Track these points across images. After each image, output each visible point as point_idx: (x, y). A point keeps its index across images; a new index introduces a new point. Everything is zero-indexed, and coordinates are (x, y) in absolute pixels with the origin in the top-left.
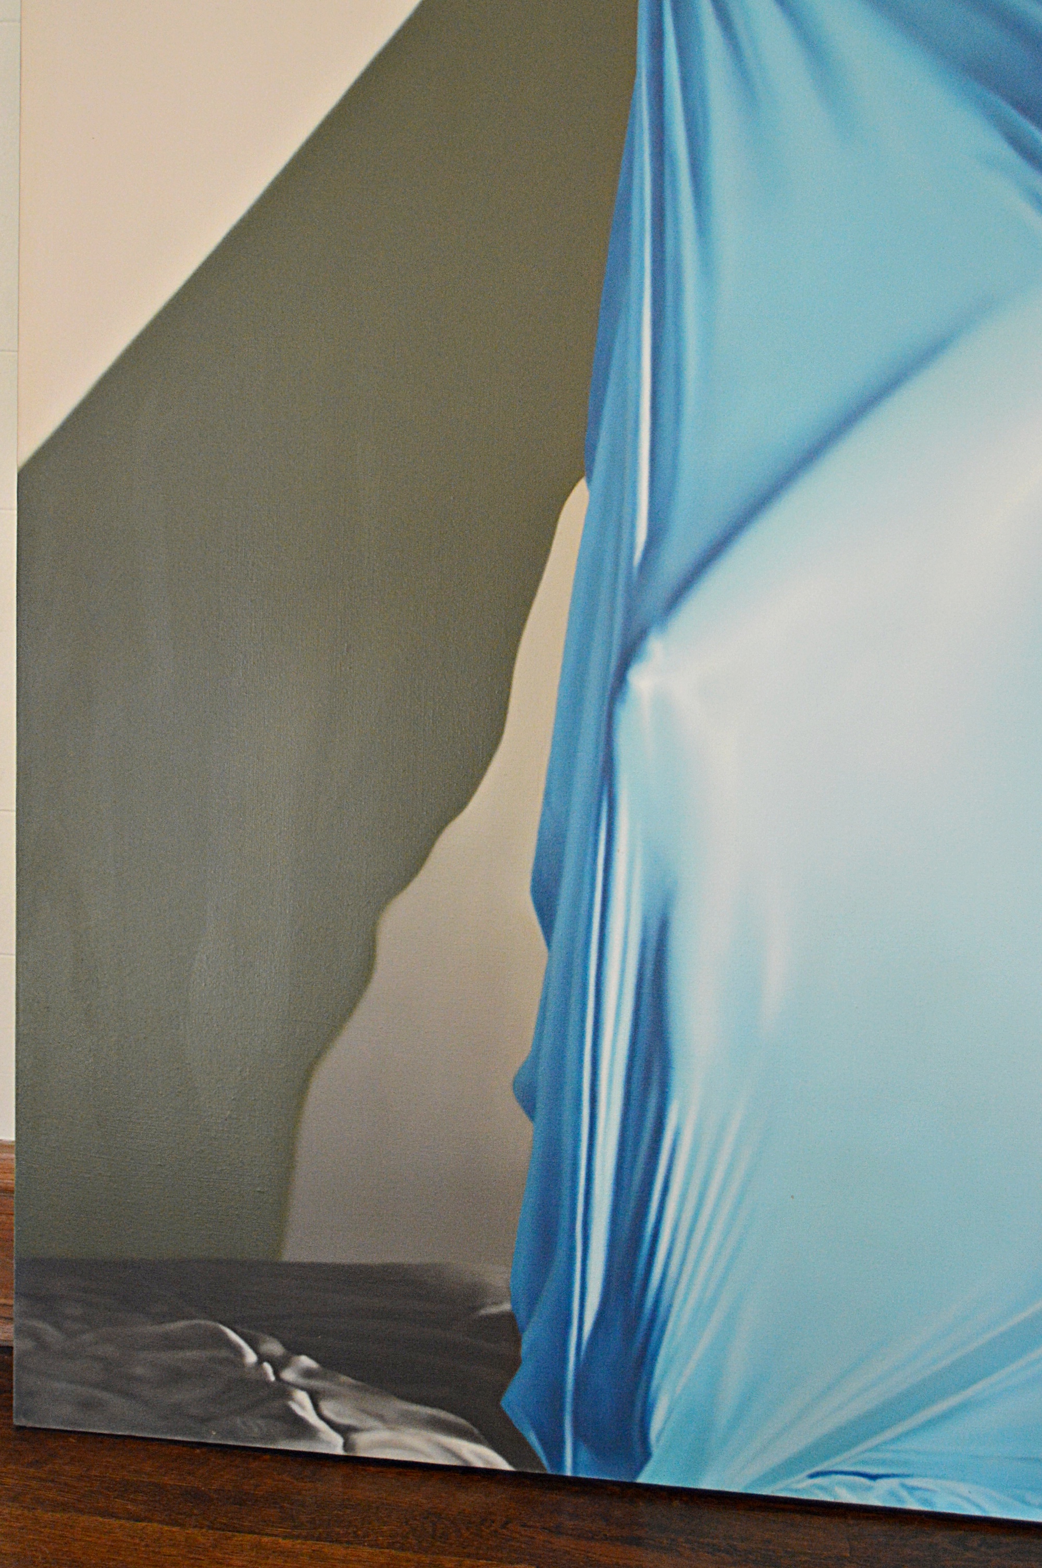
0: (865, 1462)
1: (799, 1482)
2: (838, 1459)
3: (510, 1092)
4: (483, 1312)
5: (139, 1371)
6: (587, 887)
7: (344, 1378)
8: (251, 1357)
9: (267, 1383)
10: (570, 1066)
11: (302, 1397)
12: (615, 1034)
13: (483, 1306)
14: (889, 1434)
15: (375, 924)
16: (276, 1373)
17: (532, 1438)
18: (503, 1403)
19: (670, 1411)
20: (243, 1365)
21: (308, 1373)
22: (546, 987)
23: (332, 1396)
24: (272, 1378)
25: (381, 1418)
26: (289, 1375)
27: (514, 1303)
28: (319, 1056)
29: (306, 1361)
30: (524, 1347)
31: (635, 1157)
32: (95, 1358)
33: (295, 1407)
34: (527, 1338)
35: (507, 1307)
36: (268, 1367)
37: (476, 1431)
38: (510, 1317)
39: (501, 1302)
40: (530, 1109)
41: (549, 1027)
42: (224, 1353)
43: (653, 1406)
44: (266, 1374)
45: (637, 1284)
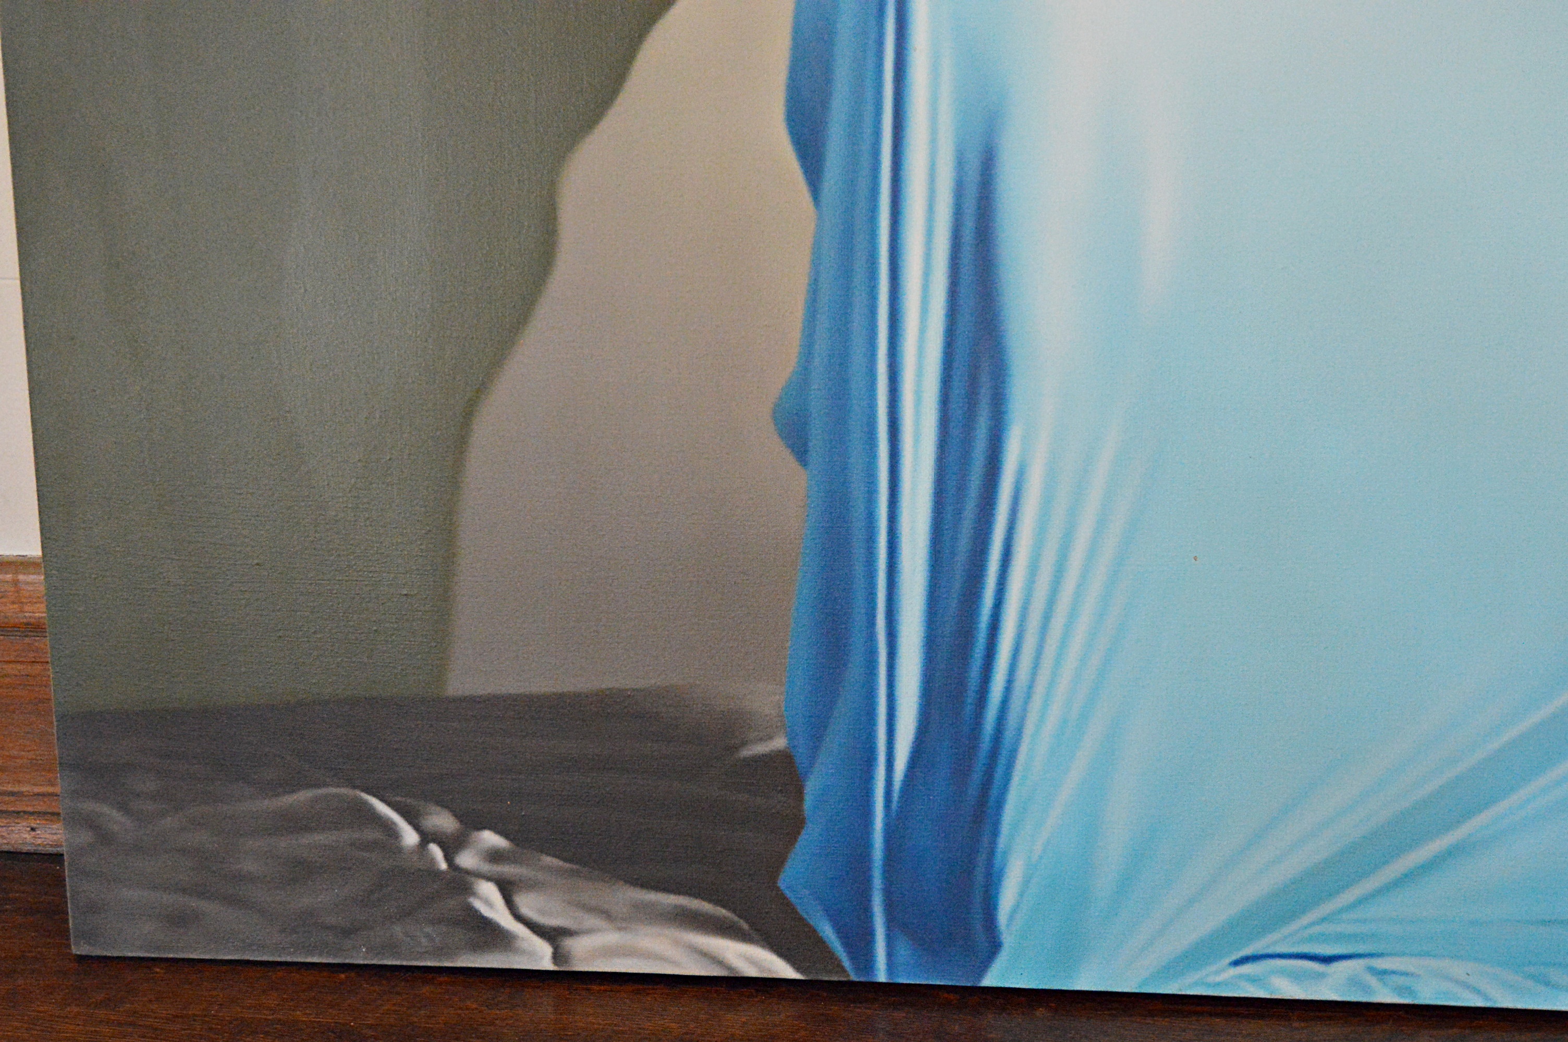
0: (1311, 939)
1: (1218, 972)
2: (1275, 936)
3: (772, 427)
4: (746, 752)
5: (249, 866)
6: (869, 108)
7: (548, 860)
8: (410, 837)
9: (436, 874)
10: (857, 383)
11: (488, 890)
12: (923, 330)
13: (744, 744)
14: (1348, 897)
15: (553, 183)
16: (449, 858)
17: (827, 932)
18: (782, 883)
19: (1026, 882)
20: (399, 850)
21: (495, 856)
22: (816, 264)
23: (532, 886)
24: (443, 866)
25: (607, 915)
26: (467, 860)
27: (792, 737)
28: (481, 389)
29: (490, 839)
30: (808, 802)
31: (959, 512)
32: (183, 851)
33: (478, 904)
34: (812, 787)
35: (779, 743)
36: (436, 851)
37: (745, 926)
38: (785, 759)
39: (771, 738)
40: (801, 453)
41: (824, 322)
42: (371, 834)
43: (1001, 874)
44: (433, 861)
45: (971, 697)
